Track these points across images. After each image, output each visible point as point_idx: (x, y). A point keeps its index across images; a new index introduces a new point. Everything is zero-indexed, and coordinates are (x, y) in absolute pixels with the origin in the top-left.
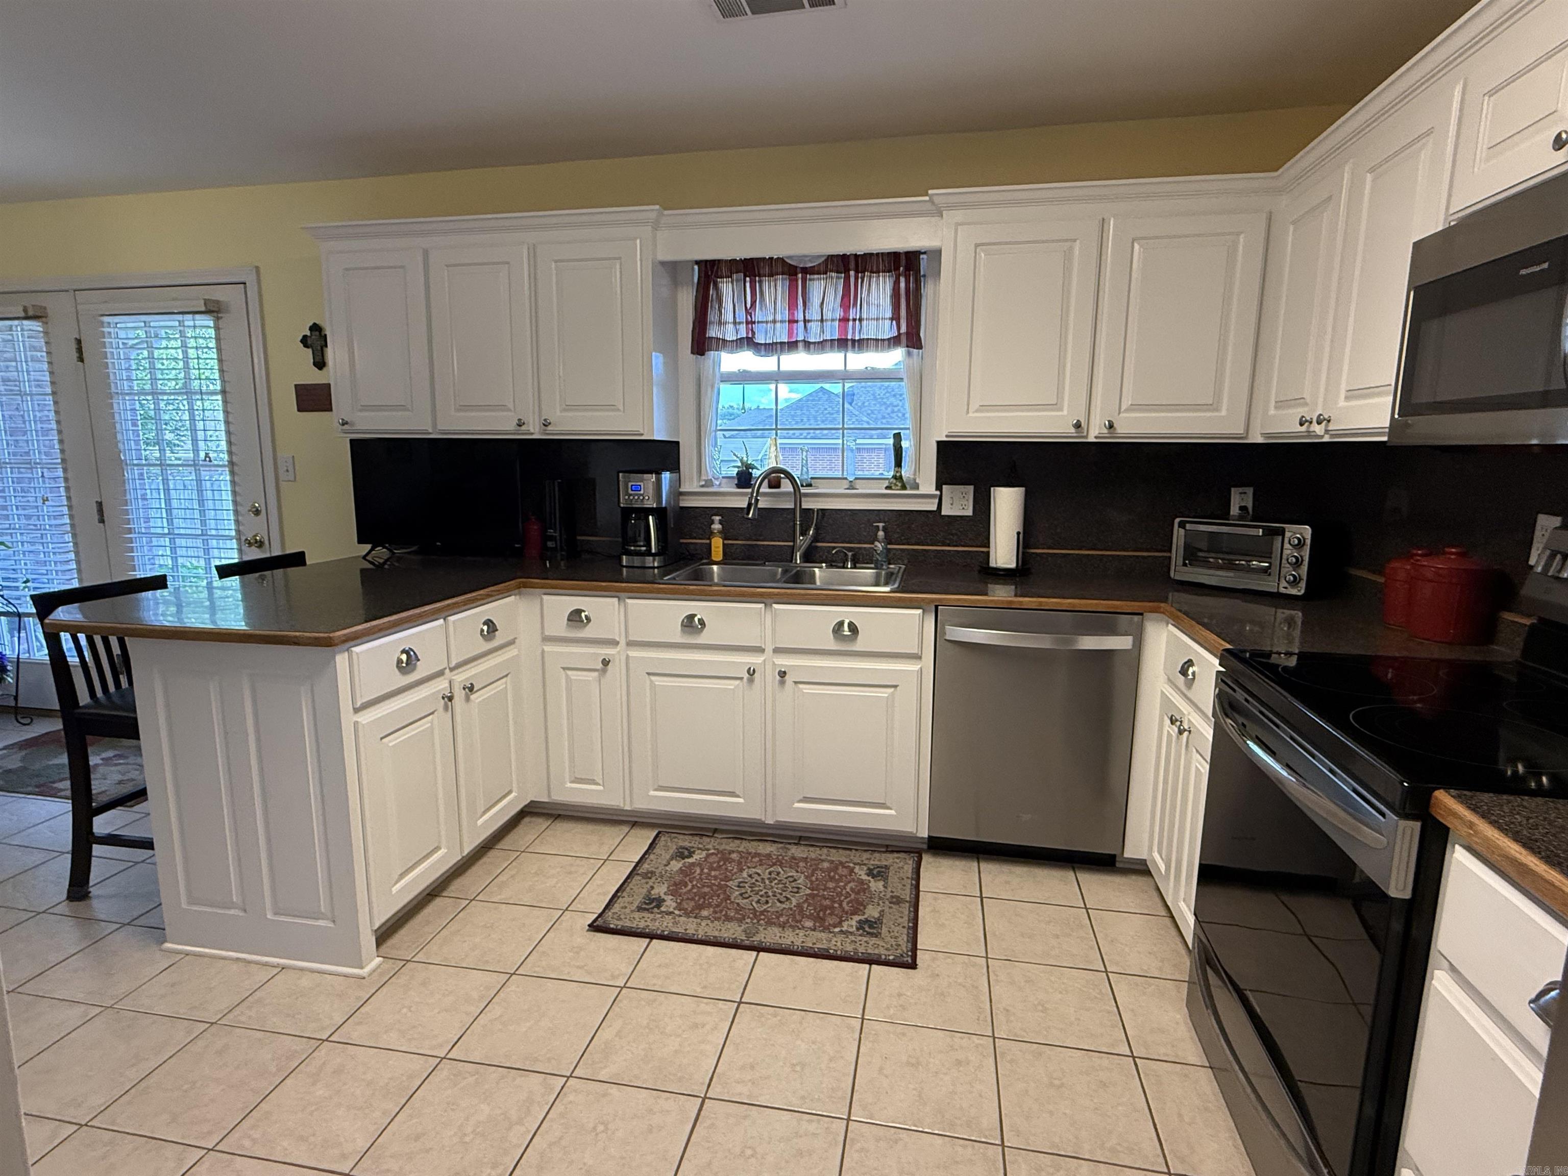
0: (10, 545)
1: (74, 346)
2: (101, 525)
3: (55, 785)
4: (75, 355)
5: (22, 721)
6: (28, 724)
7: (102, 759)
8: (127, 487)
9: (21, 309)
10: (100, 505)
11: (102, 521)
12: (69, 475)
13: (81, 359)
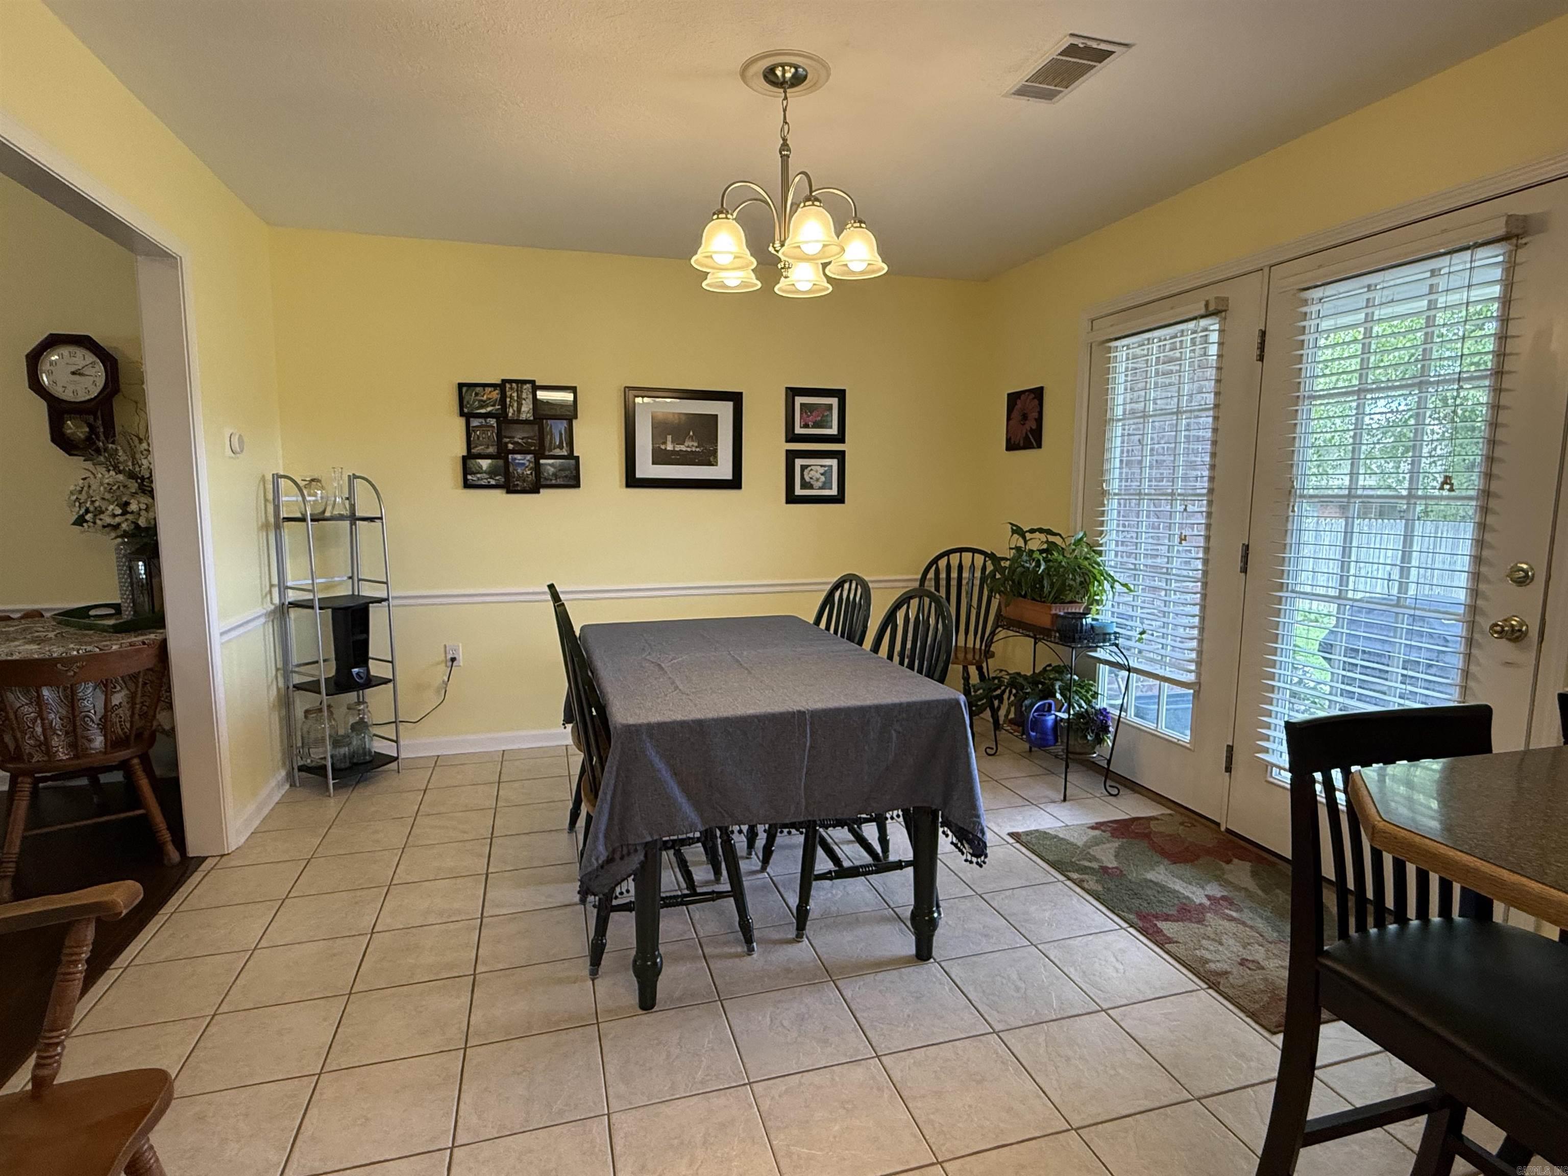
0: (1132, 587)
1: (1257, 340)
2: (1243, 574)
3: (1160, 924)
4: (1256, 352)
5: (1109, 789)
6: (1115, 796)
7: (1209, 897)
8: (1290, 527)
9: (1203, 304)
10: (1246, 548)
11: (1244, 570)
12: (1214, 509)
13: (1261, 358)
